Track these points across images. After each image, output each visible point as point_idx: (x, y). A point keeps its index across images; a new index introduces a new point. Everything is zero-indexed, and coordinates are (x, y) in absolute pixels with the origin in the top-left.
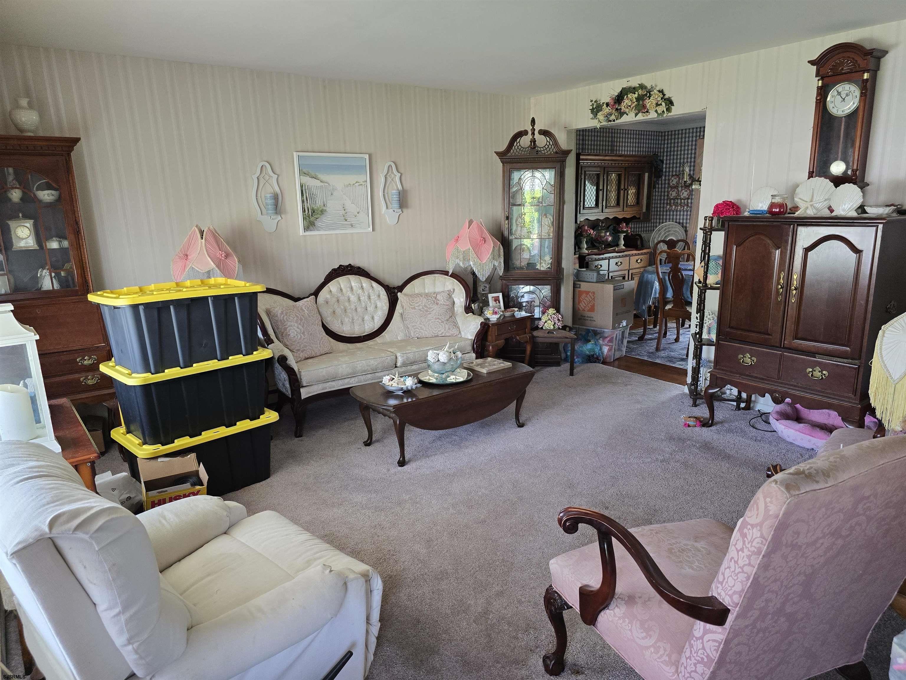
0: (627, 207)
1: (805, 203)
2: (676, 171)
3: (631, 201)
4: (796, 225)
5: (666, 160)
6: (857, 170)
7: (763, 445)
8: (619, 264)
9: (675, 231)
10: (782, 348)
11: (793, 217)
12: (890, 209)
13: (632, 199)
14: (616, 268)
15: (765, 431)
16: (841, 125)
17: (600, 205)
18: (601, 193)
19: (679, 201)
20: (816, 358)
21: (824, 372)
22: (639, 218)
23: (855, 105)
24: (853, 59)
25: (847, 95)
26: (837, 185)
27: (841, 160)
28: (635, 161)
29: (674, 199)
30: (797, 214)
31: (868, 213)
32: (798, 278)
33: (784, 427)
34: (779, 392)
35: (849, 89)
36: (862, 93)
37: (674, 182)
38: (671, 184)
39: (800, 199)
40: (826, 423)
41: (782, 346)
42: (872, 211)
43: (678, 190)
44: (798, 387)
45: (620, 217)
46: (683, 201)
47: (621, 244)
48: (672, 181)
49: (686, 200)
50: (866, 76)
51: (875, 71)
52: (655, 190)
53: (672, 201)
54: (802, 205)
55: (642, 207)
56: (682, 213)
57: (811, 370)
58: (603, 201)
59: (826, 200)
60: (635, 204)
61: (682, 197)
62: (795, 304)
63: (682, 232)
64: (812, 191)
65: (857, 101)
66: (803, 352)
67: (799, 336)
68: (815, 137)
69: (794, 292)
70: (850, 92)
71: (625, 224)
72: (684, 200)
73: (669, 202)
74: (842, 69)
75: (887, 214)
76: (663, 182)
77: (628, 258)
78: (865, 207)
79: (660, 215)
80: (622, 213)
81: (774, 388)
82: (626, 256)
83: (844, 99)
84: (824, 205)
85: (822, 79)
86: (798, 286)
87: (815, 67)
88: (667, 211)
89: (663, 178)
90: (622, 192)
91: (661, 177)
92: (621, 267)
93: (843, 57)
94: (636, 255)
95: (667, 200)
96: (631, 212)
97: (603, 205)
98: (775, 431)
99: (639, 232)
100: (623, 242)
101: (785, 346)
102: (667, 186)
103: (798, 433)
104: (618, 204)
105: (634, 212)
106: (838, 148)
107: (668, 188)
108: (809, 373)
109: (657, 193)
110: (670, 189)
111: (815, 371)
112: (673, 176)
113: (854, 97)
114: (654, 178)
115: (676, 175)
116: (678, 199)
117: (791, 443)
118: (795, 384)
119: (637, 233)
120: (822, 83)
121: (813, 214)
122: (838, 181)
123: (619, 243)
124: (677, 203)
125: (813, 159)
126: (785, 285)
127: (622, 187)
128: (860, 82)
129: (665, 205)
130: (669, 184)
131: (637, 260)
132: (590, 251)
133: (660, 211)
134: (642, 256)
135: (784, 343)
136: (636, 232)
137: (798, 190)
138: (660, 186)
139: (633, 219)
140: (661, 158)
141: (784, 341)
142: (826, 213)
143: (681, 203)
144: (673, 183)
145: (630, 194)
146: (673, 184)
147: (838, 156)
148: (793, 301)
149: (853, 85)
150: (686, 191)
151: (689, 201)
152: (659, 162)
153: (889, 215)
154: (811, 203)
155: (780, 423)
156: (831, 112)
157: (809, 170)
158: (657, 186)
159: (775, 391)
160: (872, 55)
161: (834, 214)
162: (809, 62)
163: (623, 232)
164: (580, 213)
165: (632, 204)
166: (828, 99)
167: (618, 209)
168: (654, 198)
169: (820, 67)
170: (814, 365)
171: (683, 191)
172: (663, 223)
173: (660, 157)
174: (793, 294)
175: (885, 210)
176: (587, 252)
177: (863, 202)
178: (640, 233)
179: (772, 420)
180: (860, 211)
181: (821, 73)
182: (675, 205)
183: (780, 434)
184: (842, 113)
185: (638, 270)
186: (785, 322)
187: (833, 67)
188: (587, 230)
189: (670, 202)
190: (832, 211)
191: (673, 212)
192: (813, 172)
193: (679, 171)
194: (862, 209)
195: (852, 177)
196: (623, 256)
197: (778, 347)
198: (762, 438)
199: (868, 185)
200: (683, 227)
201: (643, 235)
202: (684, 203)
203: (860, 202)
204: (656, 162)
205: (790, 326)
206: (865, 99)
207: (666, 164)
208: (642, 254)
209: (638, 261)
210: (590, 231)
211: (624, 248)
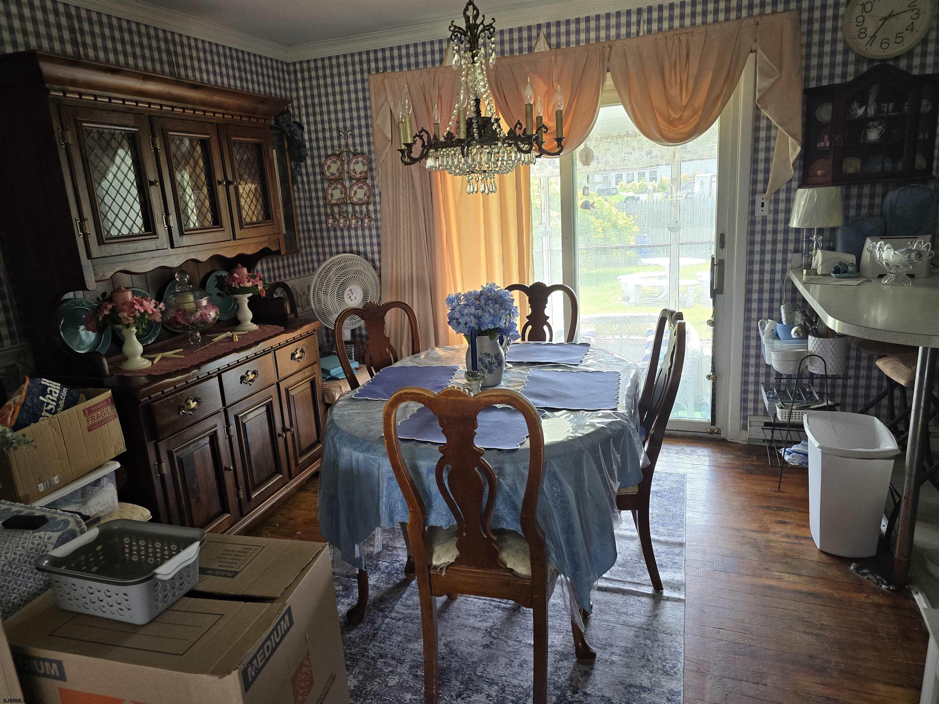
0: (241, 227)
2: (333, 147)
3: (250, 213)
5: (308, 123)
8: (251, 377)
9: (356, 272)
13: (253, 207)
14: (246, 390)
17: (161, 229)
18: (155, 193)
19: (350, 209)
22: (278, 253)
28: (240, 109)
29: (339, 205)
37: (334, 168)
38: (328, 174)
43: (344, 187)
45: (230, 254)
46: (357, 208)
47: (245, 320)
48: (329, 167)
49: (364, 207)
52: (298, 188)
53: (336, 209)
55: (279, 227)
56: (360, 233)
58: (167, 214)
60: (260, 218)
61: (355, 200)
63: (373, 275)
71: (245, 270)
72: (360, 205)
73: (329, 211)
76: (310, 170)
77: (271, 355)
79: (316, 238)
80: (233, 242)
82: (265, 353)
88: (328, 230)
89: (309, 162)
90: (221, 190)
91: (302, 158)
92: (256, 386)
94: (288, 343)
95: (325, 206)
96: (256, 240)
97: (169, 228)
99: (280, 278)
100: (249, 315)
102: (318, 178)
104: (217, 222)
105: (262, 239)
107: (322, 183)
109: (301, 195)
110: (326, 185)
112: (327, 157)
114: (290, 163)
115: (333, 154)
116: (346, 204)
119: (278, 280)
123: (241, 317)
124: (347, 212)
127: (219, 176)
129: (323, 218)
130: (322, 173)
131: (293, 355)
132: (159, 357)
133: (315, 230)
134: (301, 342)
136: (275, 279)
138: (305, 179)
139: (265, 253)
140: (297, 120)
143: (355, 212)
144: (331, 171)
145: (245, 195)
146: (332, 174)
150: (361, 187)
151: (371, 207)
152: (295, 127)
158: (299, 178)
163: (245, 290)
164: (89, 256)
165: (254, 219)
167: (219, 236)
168: (297, 203)
171: (355, 188)
172: (331, 254)
173: (294, 117)
176: (146, 363)
178: (283, 279)
182: (344, 217)
185: (299, 376)
188: (133, 305)
189: (332, 211)
191: (342, 230)
193: (340, 146)
196: (257, 356)
200: (366, 259)
201: (290, 284)
202: (361, 212)
204: (288, 125)
207: (309, 132)
208: (301, 338)
209: (297, 356)
210: (142, 305)
211: (255, 327)
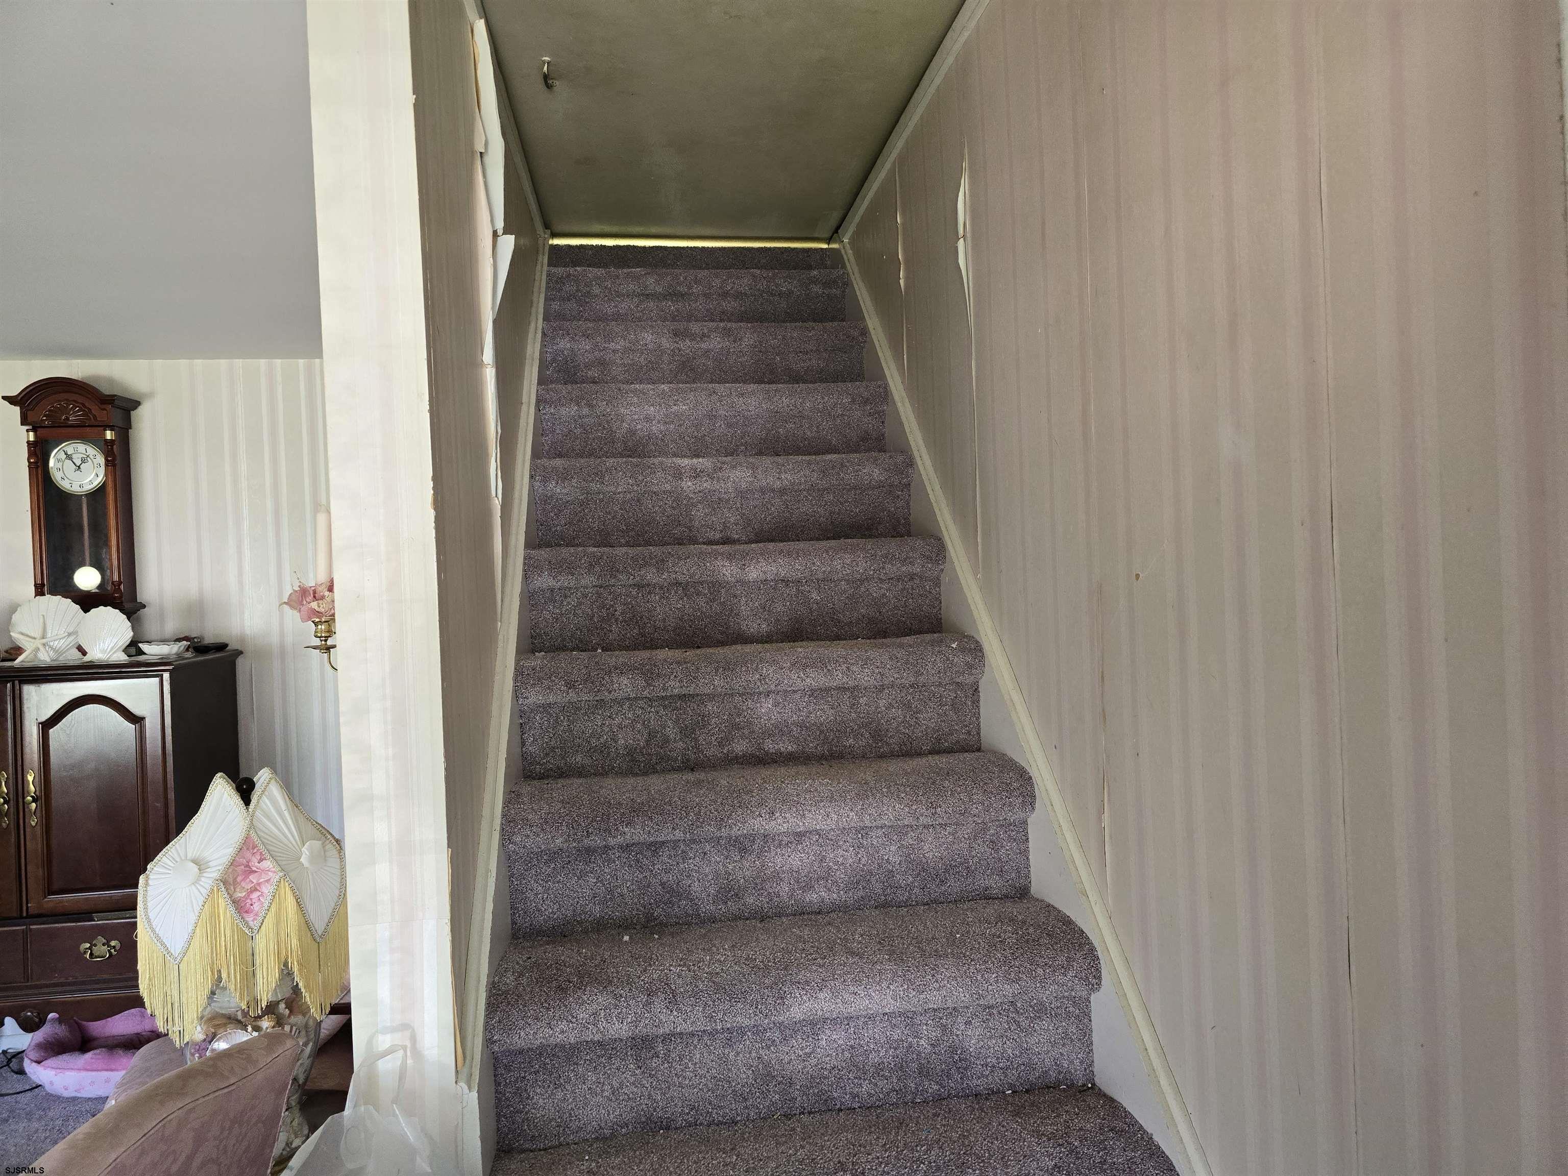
1: (33, 640)
4: (17, 682)
6: (120, 583)
7: (12, 1127)
10: (26, 918)
11: (12, 667)
12: (180, 647)
15: (18, 1093)
16: (81, 509)
20: (94, 921)
21: (113, 943)
23: (100, 479)
24: (83, 405)
25: (83, 461)
26: (86, 610)
27: (92, 565)
30: (18, 662)
31: (145, 654)
32: (37, 780)
33: (53, 1072)
34: (32, 1007)
35: (85, 452)
36: (106, 460)
39: (22, 634)
40: (139, 1031)
41: (25, 914)
42: (153, 651)
44: (69, 984)
50: (109, 435)
51: (125, 430)
54: (28, 646)
57: (88, 945)
59: (69, 635)
62: (38, 828)
64: (41, 620)
65: (101, 472)
66: (68, 915)
67: (55, 887)
68: (37, 525)
69: (34, 805)
70: (88, 456)
74: (67, 419)
75: (177, 654)
78: (140, 645)
81: (19, 1001)
83: (79, 467)
84: (68, 643)
85: (34, 430)
86: (38, 793)
87: (17, 409)
93: (67, 400)
98: (40, 1085)
101: (31, 911)
103: (84, 1074)
106: (83, 545)
108: (85, 953)
111: (95, 946)
113: (96, 465)
117: (74, 1099)
118: (62, 980)
120: (36, 436)
121: (48, 660)
122: (87, 602)
125: (38, 562)
126: (11, 796)
128: (103, 443)
135: (27, 908)
137: (16, 617)
141: (27, 903)
142: (73, 657)
147: (84, 559)
148: (33, 824)
149: (91, 446)
153: (179, 656)
154: (44, 641)
155: (46, 1068)
156: (62, 486)
157: (35, 582)
159: (24, 1008)
160: (113, 403)
161: (87, 658)
162: (4, 398)
166: (52, 463)
169: (27, 410)
170: (90, 935)
174: (30, 810)
175: (172, 648)
177: (134, 637)
179: (29, 1067)
180: (133, 650)
181: (30, 420)
183: (48, 1088)
184: (79, 489)
186: (23, 868)
187: (50, 413)
190: (84, 653)
192: (43, 585)
194: (133, 647)
195: (113, 593)
197: (19, 918)
198: (12, 1111)
199: (144, 606)
203: (129, 637)
205: (35, 872)
206: (115, 469)
